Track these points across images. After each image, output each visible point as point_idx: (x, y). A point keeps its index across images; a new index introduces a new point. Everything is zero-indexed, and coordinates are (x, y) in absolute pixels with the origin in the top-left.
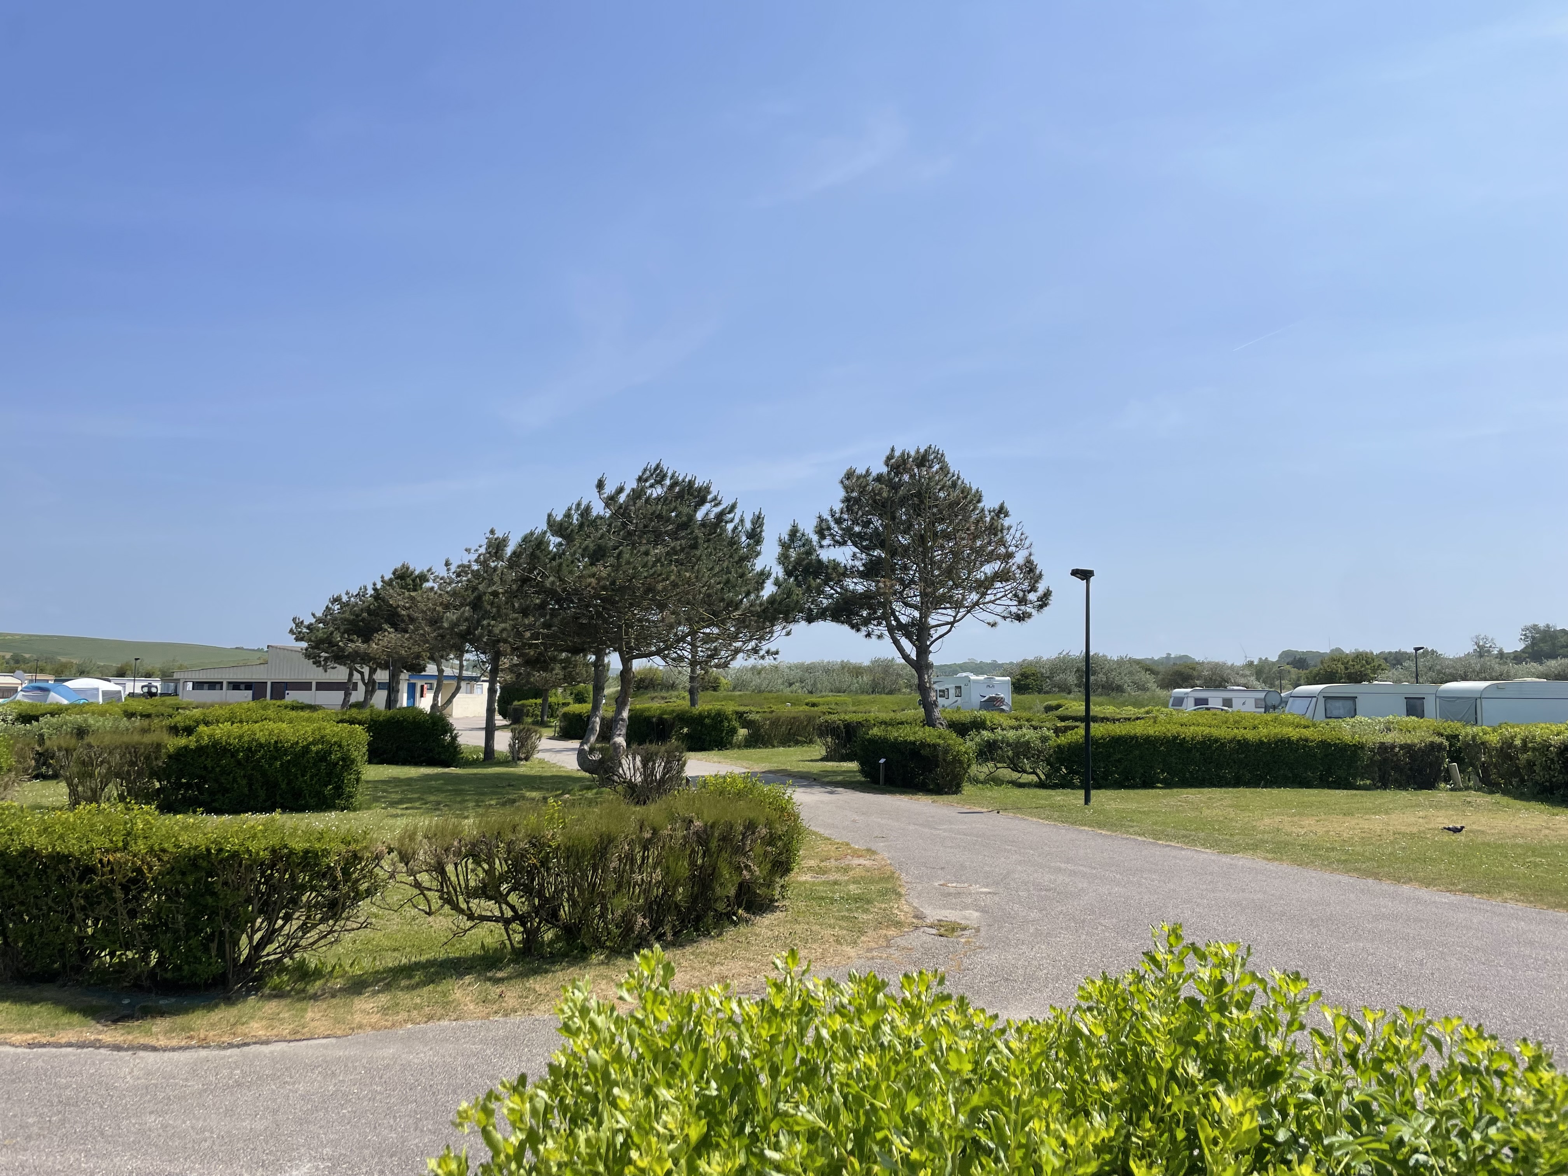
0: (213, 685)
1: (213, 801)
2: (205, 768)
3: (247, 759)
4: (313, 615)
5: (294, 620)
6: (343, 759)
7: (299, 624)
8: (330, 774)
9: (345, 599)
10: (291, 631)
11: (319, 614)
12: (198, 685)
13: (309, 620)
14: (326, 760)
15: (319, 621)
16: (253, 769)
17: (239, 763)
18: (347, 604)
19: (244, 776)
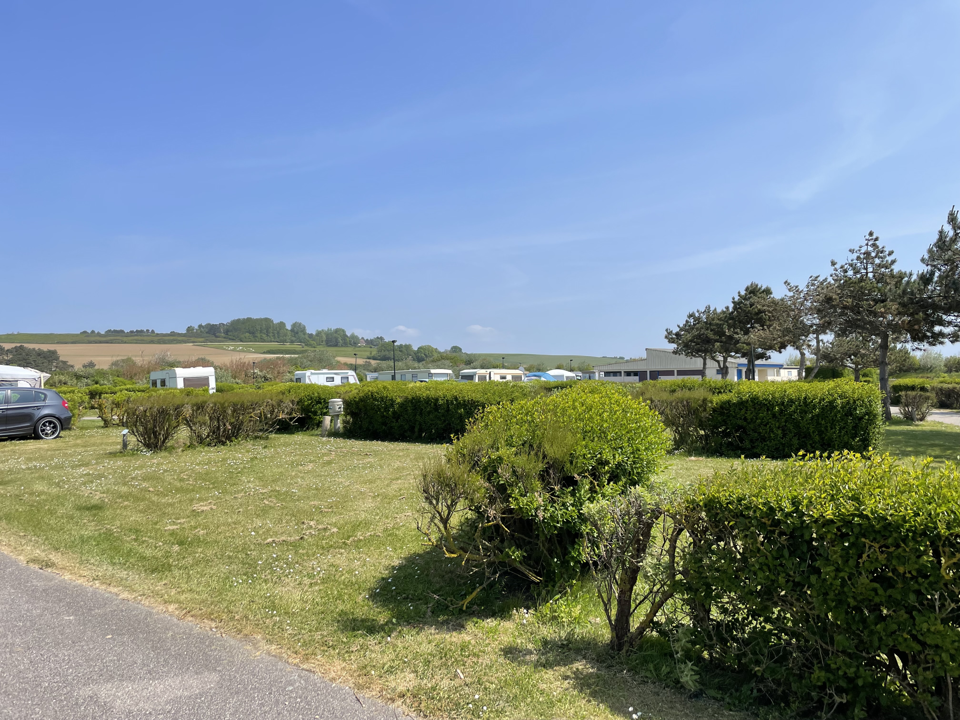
0: (616, 374)
1: (753, 447)
2: (745, 419)
3: (781, 411)
4: (679, 326)
5: (667, 330)
6: (867, 414)
7: (670, 333)
8: (855, 427)
9: (697, 315)
10: (666, 337)
11: (681, 326)
12: (607, 374)
13: (675, 330)
14: (851, 415)
15: (681, 330)
16: (786, 422)
17: (774, 416)
18: (699, 318)
19: (779, 428)
